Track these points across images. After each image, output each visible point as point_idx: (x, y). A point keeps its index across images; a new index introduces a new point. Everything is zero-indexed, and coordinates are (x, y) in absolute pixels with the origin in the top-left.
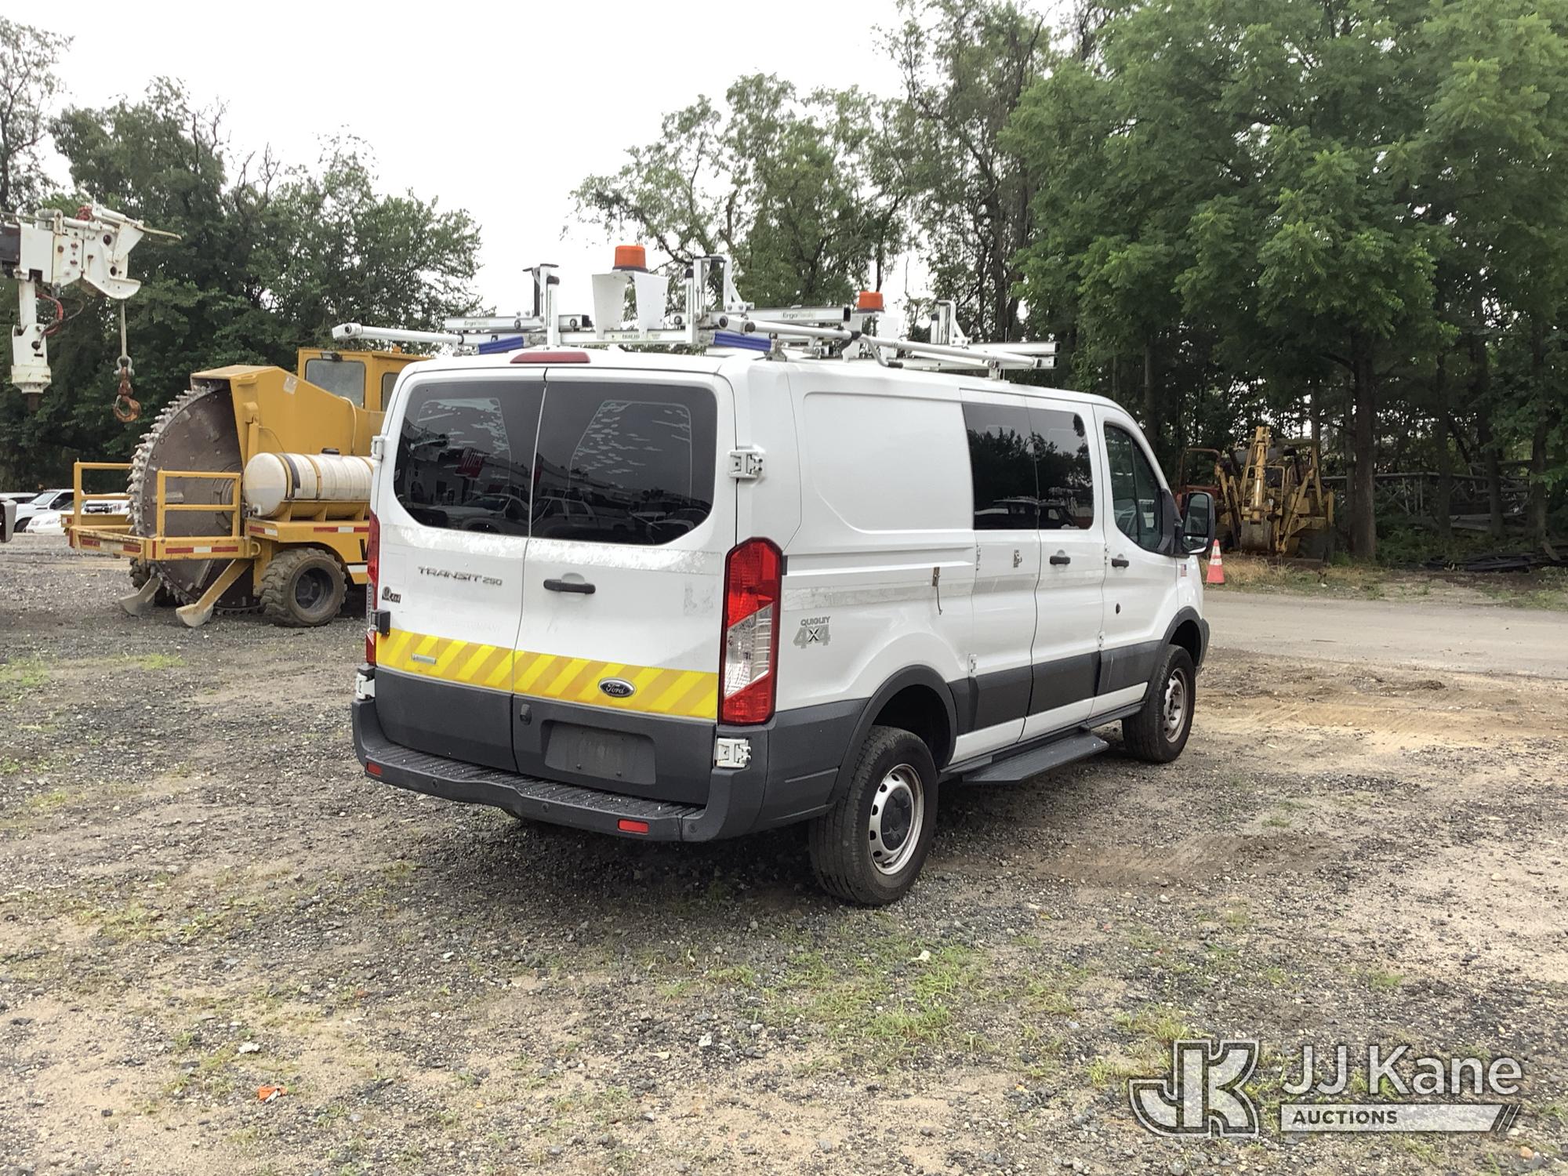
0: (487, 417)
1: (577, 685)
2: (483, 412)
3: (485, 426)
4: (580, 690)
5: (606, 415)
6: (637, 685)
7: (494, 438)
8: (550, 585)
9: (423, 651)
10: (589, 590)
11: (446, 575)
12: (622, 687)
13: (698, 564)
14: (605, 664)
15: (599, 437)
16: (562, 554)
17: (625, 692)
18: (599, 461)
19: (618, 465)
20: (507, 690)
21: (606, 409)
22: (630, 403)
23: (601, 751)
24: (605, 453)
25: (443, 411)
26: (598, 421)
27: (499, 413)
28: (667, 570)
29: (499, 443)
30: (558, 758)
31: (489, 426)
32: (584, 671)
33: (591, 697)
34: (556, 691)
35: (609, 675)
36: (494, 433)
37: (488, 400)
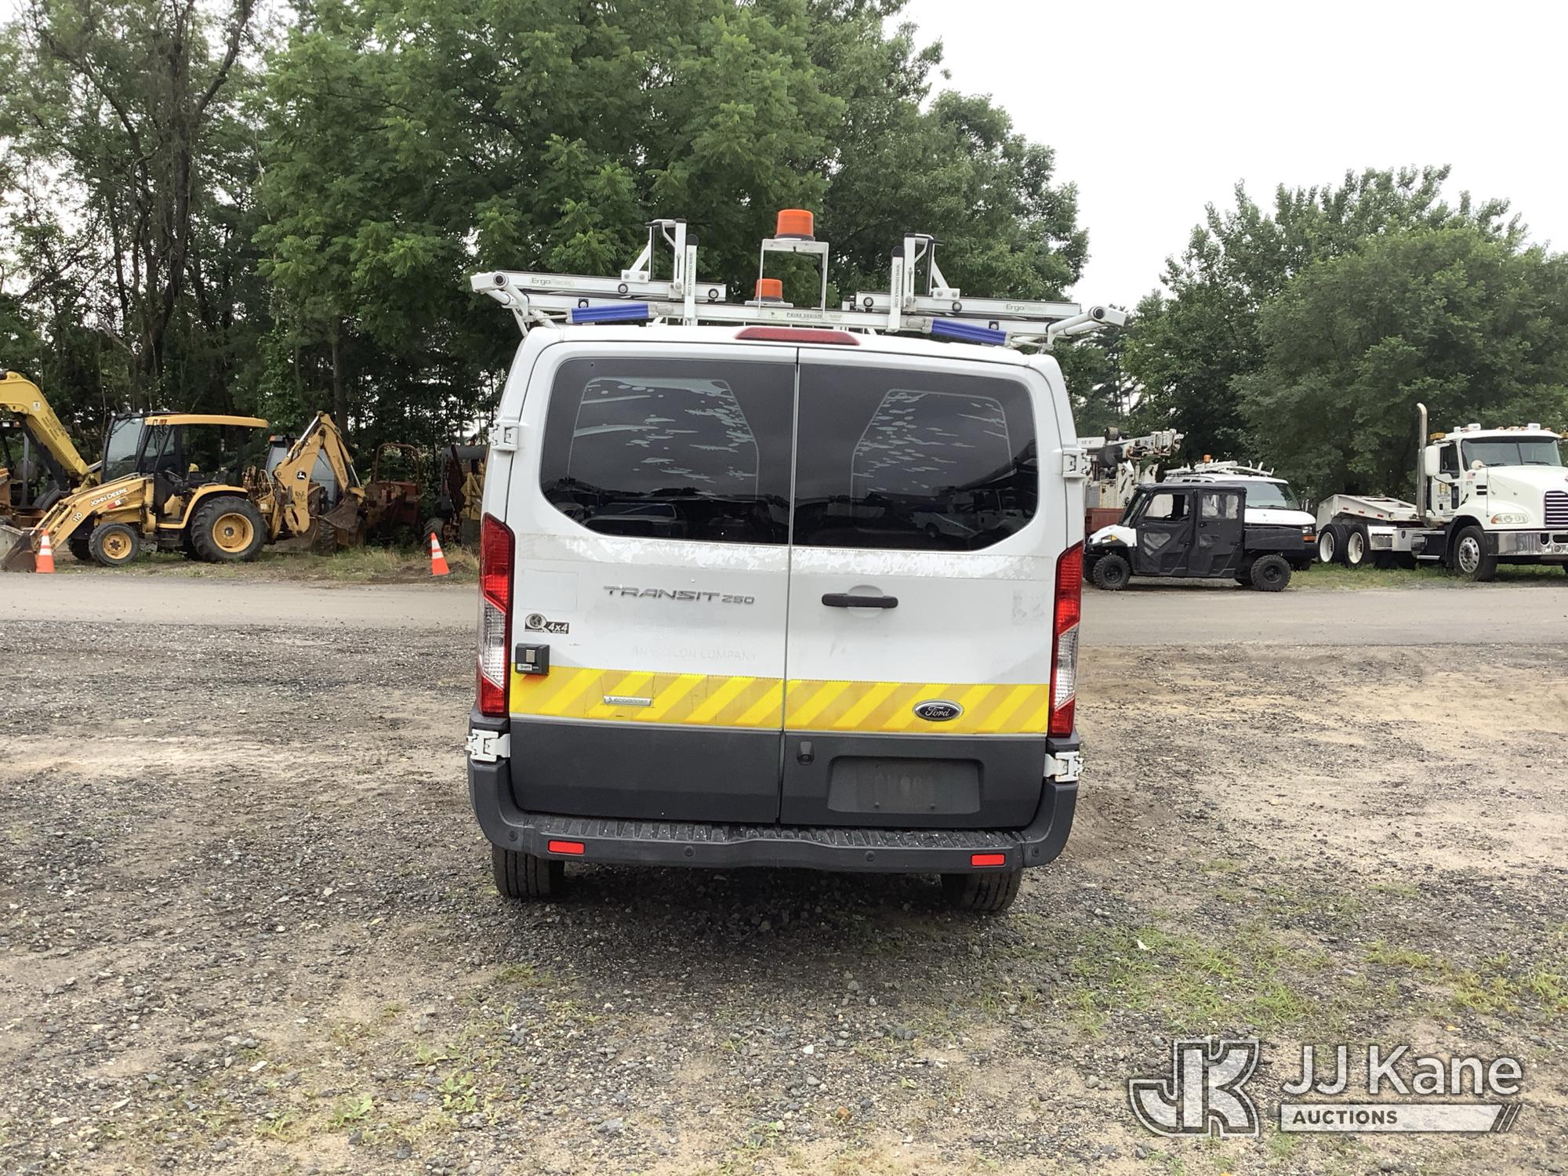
0: (713, 402)
1: (882, 712)
2: (704, 396)
3: (709, 412)
4: (887, 718)
5: (894, 405)
6: (966, 704)
7: (728, 427)
8: (830, 601)
9: (624, 691)
10: (890, 603)
11: (657, 594)
12: (946, 709)
13: (1026, 569)
14: (922, 686)
15: (889, 429)
16: (848, 564)
17: (952, 713)
18: (893, 457)
19: (918, 462)
20: (775, 726)
21: (894, 399)
22: (927, 393)
23: (905, 784)
24: (898, 448)
25: (630, 391)
26: (885, 411)
27: (731, 398)
28: (993, 577)
29: (739, 434)
30: (845, 798)
31: (719, 413)
32: (893, 696)
33: (903, 722)
34: (852, 721)
35: (931, 696)
36: (727, 421)
37: (708, 382)
